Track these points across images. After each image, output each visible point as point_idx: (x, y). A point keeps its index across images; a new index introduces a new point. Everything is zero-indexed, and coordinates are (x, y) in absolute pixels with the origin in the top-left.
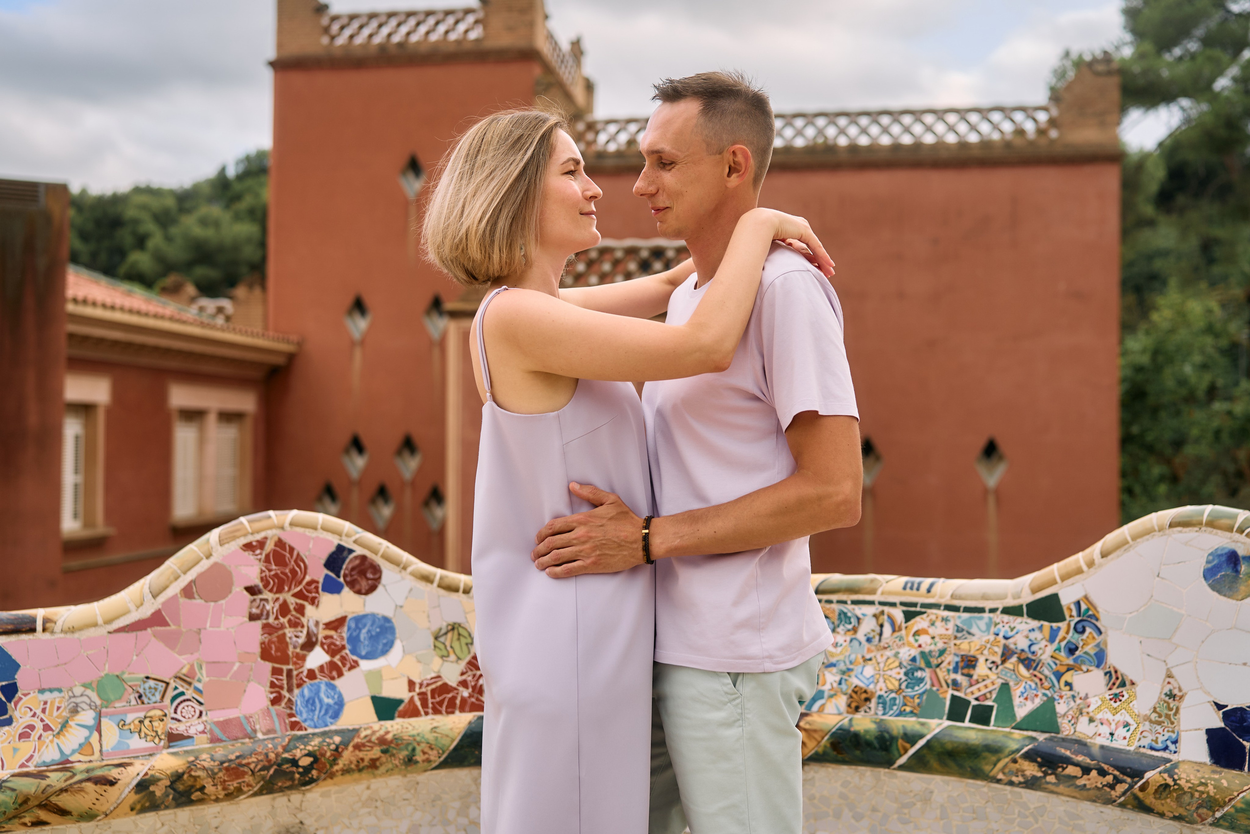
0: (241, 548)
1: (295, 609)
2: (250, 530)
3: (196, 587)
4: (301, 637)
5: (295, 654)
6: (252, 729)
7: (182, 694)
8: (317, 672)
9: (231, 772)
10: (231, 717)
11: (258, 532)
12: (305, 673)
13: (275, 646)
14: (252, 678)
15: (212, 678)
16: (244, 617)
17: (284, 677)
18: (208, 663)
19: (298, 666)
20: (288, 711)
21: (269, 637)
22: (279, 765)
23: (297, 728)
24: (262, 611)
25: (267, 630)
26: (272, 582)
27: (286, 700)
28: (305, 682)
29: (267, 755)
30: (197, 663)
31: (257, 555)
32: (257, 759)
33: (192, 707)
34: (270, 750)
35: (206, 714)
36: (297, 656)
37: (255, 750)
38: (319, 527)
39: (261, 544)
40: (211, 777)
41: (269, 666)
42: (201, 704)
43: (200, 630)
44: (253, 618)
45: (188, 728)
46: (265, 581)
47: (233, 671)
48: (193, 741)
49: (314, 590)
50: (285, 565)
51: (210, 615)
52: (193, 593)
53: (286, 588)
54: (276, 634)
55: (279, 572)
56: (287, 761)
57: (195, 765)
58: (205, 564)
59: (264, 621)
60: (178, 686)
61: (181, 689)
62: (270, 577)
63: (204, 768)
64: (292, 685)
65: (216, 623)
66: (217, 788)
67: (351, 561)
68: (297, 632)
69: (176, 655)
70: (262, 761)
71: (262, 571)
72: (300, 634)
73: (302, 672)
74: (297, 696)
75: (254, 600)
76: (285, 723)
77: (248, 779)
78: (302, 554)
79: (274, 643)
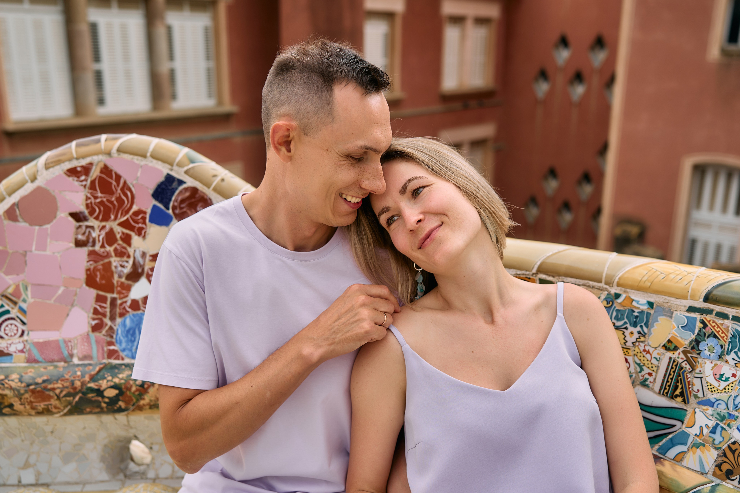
0: (65, 173)
1: (121, 237)
2: (75, 155)
3: (19, 210)
4: (127, 267)
5: (119, 283)
6: (68, 353)
7: (8, 312)
8: (141, 303)
9: (37, 394)
10: (51, 339)
11: (83, 157)
12: (129, 303)
13: (100, 273)
14: (76, 303)
15: (37, 300)
16: (70, 242)
17: (108, 305)
18: (33, 285)
19: (122, 296)
20: (109, 339)
21: (95, 265)
22: (84, 394)
23: (114, 356)
24: (88, 238)
25: (93, 257)
26: (97, 210)
27: (107, 328)
28: (128, 312)
29: (72, 383)
30: (23, 284)
31: (82, 181)
32: (63, 385)
33: (16, 326)
34: (77, 378)
35: (28, 334)
36: (122, 285)
37: (63, 376)
38: (148, 154)
39: (86, 170)
40: (17, 396)
41: (93, 293)
42: (24, 323)
43: (26, 252)
44: (79, 244)
45: (9, 346)
46: (91, 209)
47: (57, 295)
48: (12, 359)
49: (141, 221)
50: (112, 193)
51: (35, 239)
52: (17, 216)
53: (113, 217)
54: (102, 262)
55: (105, 200)
56: (92, 390)
57: (3, 384)
58: (29, 188)
59: (91, 249)
60: (4, 304)
61: (7, 308)
62: (95, 203)
63: (11, 388)
64: (115, 314)
65: (42, 246)
66: (25, 407)
67: (181, 192)
68: (123, 261)
69: (3, 275)
70: (67, 387)
71: (87, 198)
72: (125, 264)
73: (126, 302)
74: (119, 325)
75: (80, 227)
76: (103, 350)
77: (54, 402)
78: (128, 182)
79: (99, 270)
